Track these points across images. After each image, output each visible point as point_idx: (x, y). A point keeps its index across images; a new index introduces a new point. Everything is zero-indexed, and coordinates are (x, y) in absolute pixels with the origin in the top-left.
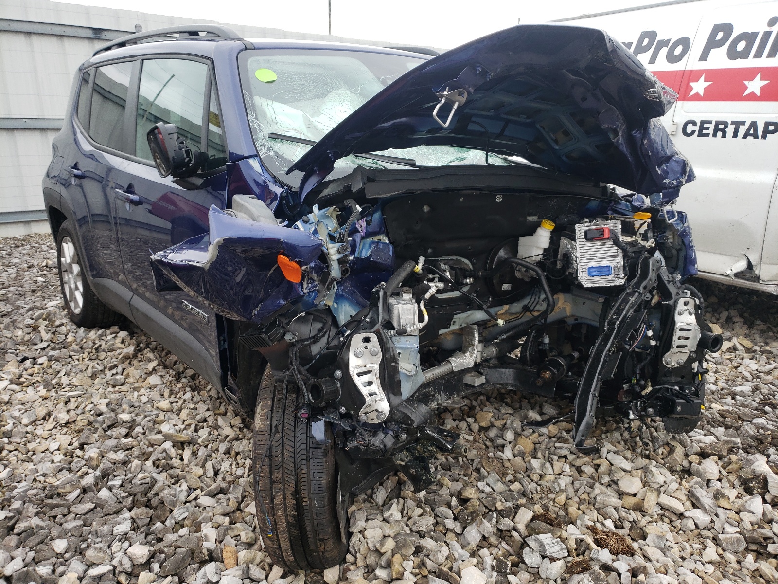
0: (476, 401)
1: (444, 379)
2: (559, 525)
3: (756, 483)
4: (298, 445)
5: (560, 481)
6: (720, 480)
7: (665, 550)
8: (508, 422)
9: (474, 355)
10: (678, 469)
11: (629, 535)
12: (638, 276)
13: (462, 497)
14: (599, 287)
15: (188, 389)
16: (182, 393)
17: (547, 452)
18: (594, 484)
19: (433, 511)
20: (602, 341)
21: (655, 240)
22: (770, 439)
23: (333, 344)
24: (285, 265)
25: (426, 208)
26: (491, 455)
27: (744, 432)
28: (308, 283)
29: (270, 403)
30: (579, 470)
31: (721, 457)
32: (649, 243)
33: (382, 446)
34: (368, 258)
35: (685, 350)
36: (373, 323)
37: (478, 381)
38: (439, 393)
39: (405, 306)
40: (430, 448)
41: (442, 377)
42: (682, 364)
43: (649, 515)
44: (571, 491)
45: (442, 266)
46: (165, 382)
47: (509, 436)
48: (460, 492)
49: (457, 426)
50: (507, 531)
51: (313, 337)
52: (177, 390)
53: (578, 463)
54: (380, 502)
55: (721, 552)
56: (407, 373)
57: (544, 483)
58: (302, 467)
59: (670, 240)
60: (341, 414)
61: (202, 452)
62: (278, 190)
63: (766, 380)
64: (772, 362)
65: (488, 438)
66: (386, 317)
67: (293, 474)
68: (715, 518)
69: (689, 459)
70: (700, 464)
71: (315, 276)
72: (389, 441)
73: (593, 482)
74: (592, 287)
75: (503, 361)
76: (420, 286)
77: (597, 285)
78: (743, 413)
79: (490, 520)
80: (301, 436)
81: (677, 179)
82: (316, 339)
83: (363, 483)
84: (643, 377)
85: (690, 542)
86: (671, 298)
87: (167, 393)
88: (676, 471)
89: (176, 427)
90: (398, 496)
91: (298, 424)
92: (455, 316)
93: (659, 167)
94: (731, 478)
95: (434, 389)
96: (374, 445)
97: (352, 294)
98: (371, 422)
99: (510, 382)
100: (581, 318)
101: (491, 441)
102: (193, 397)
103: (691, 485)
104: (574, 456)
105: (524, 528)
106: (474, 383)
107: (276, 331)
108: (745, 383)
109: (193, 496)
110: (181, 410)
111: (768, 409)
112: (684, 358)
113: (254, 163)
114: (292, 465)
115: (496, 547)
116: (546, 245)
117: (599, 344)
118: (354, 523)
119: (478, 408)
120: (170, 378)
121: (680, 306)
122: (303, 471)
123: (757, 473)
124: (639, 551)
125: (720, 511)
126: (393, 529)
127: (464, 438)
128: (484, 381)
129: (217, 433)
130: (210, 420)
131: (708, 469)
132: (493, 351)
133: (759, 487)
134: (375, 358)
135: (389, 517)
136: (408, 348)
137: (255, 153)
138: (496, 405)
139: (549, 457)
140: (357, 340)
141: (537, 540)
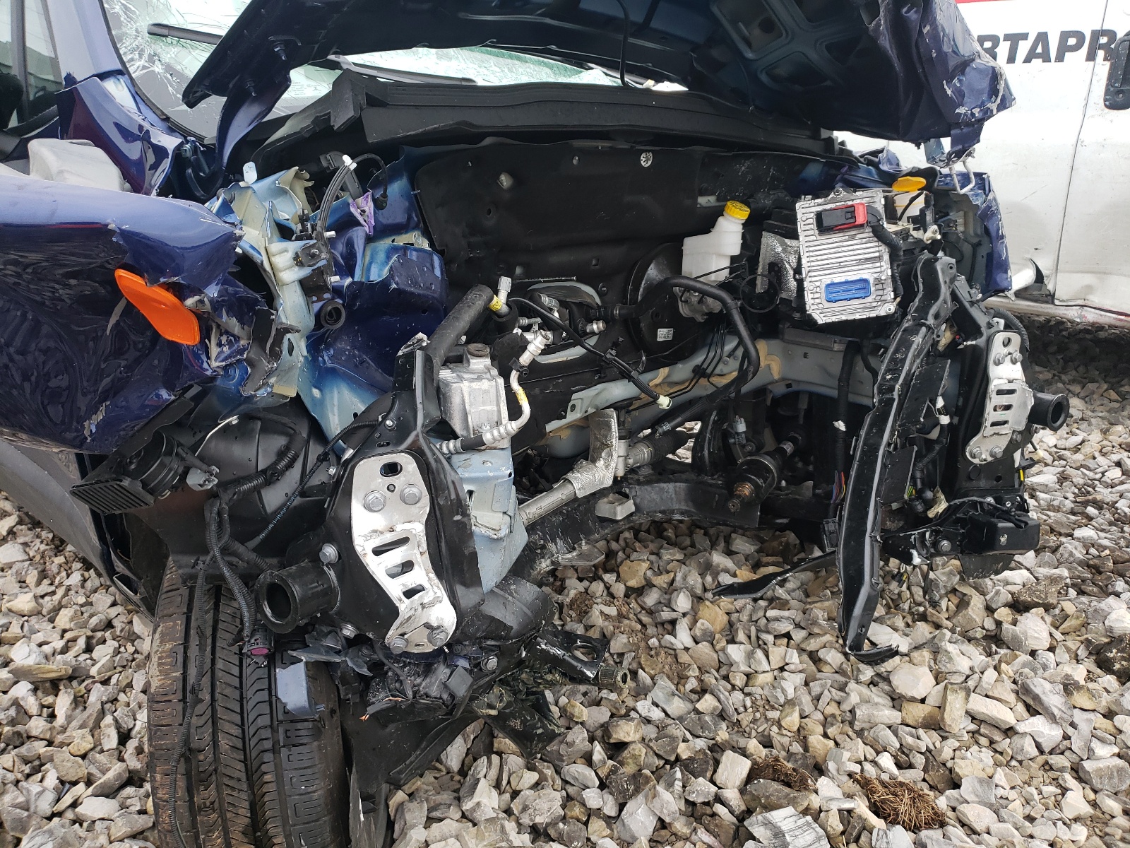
0: (617, 541)
1: (561, 513)
2: (802, 786)
3: (1119, 651)
4: (251, 718)
5: (784, 683)
6: (1052, 649)
7: (997, 809)
8: (678, 578)
9: (613, 465)
10: (979, 635)
11: (924, 780)
12: (920, 296)
13: (612, 741)
14: (847, 321)
15: (77, 565)
16: (64, 574)
17: (753, 629)
18: (846, 684)
19: (558, 772)
20: (871, 426)
21: (940, 227)
22: (1111, 564)
23: (316, 480)
24: (146, 299)
25: (505, 181)
26: (653, 642)
27: (1066, 555)
28: (219, 345)
29: (180, 625)
30: (814, 658)
31: (1048, 608)
32: (929, 234)
33: (445, 696)
34: (384, 284)
35: (1005, 430)
36: (404, 429)
37: (622, 511)
38: (554, 541)
39: (475, 385)
40: (549, 677)
41: (556, 511)
42: (999, 456)
43: (954, 736)
44: (806, 700)
45: (546, 300)
46: (32, 554)
47: (683, 602)
48: (605, 728)
49: (586, 590)
50: (704, 803)
51: (264, 472)
52: (54, 569)
53: (813, 645)
54: (455, 764)
55: (1092, 796)
56: (491, 533)
57: (756, 691)
58: (264, 768)
59: (961, 228)
60: (347, 638)
61: (97, 695)
62: (170, 142)
63: (1075, 462)
64: (1077, 431)
65: (643, 608)
66: (436, 414)
67: (245, 787)
68: (1070, 731)
69: (996, 616)
70: (1014, 623)
71: (233, 324)
72: (461, 683)
73: (843, 679)
74: (833, 323)
75: (662, 470)
76: (506, 339)
77: (844, 318)
78: (1056, 522)
79: (670, 785)
80: (255, 697)
81: (982, 105)
82: (271, 476)
83: (412, 758)
84: (929, 484)
85: (1035, 782)
86: (981, 334)
87: (32, 577)
88: (975, 639)
89: (45, 648)
90: (489, 750)
91: (247, 671)
92: (575, 396)
93: (949, 82)
94: (1072, 644)
95: (544, 534)
96: (428, 696)
97: (358, 366)
98: (416, 650)
99: (676, 506)
100: (799, 382)
101: (650, 612)
102: (85, 580)
103: (1015, 669)
104: (803, 633)
105: (737, 794)
106: (615, 514)
107: (162, 465)
108: (1045, 469)
109: (67, 800)
110: (60, 609)
111: (1091, 510)
112: (1003, 443)
113: (118, 91)
114: (241, 766)
115: (687, 839)
116: (736, 250)
117: (867, 434)
118: (403, 832)
119: (620, 554)
120: (43, 547)
121: (997, 349)
122: (267, 778)
123: (1117, 633)
124: (950, 814)
125: (1078, 716)
126: (483, 840)
127: (602, 612)
128: (633, 509)
129: (133, 649)
130: (118, 624)
131: (1030, 633)
132: (644, 453)
133: (1123, 658)
134: (414, 510)
135: (473, 810)
136: (488, 479)
137: (118, 66)
138: (652, 546)
139: (758, 638)
140: (367, 472)
141: (768, 824)
